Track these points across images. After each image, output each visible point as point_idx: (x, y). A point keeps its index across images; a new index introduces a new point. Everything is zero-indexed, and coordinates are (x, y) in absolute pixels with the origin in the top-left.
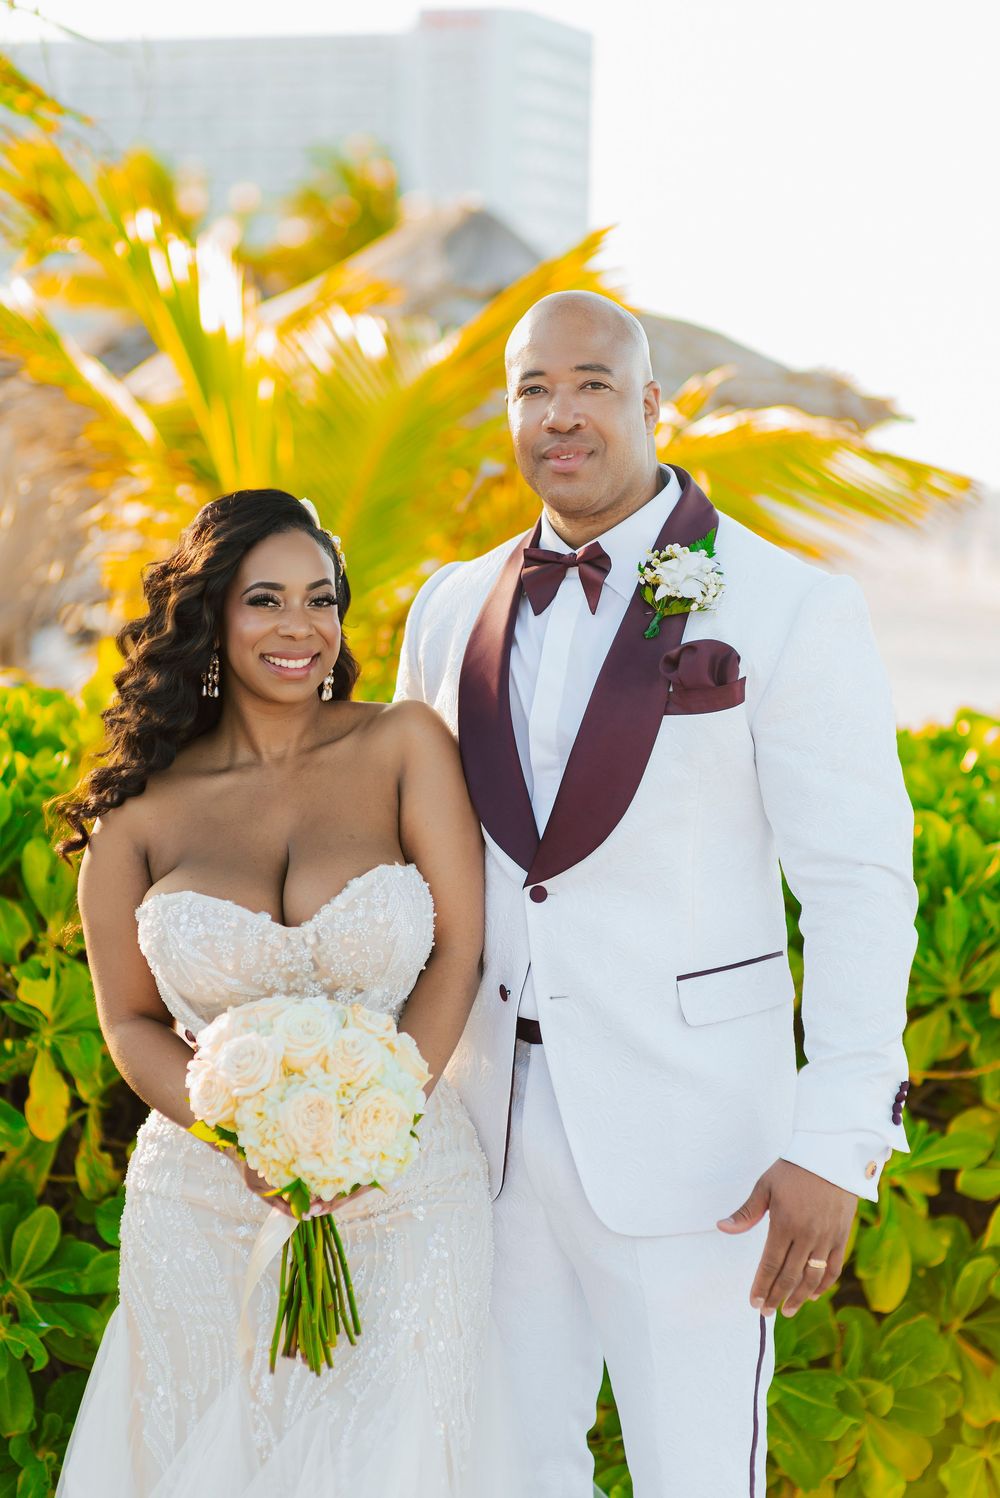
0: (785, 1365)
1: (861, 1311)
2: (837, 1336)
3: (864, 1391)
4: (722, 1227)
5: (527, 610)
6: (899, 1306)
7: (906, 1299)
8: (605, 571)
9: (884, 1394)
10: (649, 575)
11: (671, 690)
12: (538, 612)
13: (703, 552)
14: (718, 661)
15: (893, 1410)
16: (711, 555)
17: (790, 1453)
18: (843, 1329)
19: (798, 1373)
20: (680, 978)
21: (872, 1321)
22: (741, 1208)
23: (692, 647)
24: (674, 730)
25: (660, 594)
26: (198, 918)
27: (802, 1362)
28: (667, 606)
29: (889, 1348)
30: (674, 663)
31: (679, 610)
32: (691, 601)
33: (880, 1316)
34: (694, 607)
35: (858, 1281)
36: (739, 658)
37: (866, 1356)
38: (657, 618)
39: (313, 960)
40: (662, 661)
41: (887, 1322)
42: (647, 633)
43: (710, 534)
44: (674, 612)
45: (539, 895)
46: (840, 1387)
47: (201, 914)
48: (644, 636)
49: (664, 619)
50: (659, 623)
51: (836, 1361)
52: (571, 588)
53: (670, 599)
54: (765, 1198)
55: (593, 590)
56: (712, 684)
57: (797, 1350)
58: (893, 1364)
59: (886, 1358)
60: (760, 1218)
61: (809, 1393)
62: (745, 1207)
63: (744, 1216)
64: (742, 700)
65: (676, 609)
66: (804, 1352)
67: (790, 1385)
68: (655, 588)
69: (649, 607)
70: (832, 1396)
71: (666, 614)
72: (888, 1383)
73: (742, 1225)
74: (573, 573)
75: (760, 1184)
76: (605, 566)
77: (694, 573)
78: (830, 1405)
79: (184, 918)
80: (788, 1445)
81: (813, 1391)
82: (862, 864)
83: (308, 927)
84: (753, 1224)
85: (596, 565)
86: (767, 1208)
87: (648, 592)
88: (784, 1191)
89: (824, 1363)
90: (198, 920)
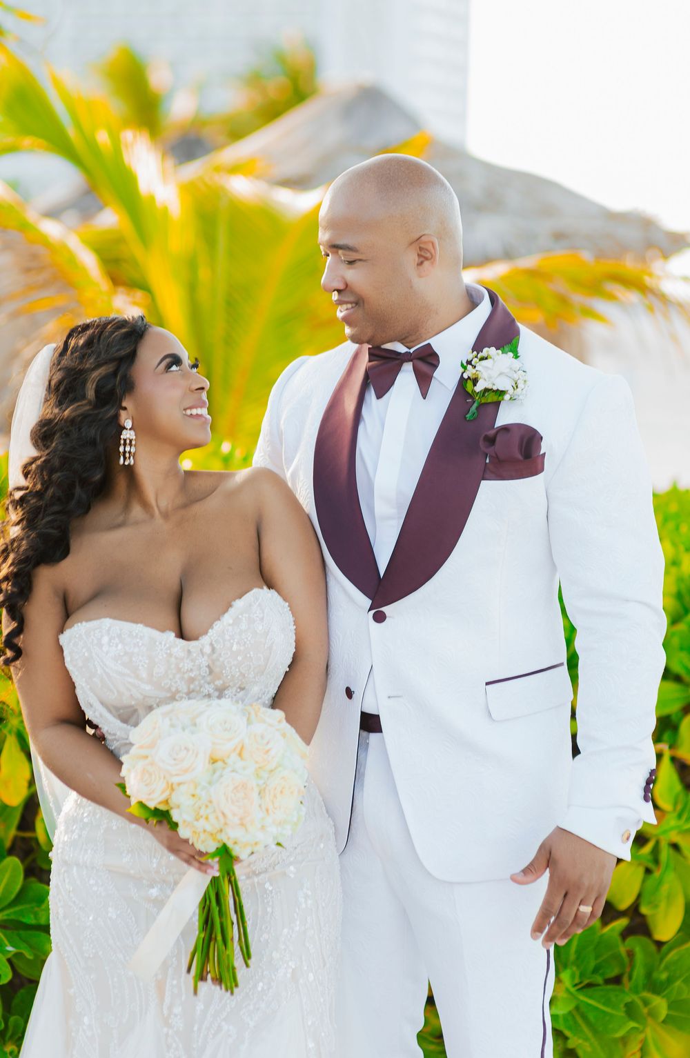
0: (586, 982)
1: (644, 939)
2: (626, 960)
3: (646, 1003)
4: (514, 879)
5: (371, 395)
6: (675, 936)
7: (680, 930)
8: (435, 366)
9: (660, 1004)
10: (470, 372)
11: (488, 461)
12: (379, 396)
13: (511, 354)
14: (525, 440)
15: (667, 1016)
16: (517, 357)
17: (589, 1049)
18: (631, 954)
19: (597, 988)
20: (487, 684)
21: (653, 948)
22: (529, 865)
23: (506, 429)
24: (490, 493)
25: (479, 388)
26: (117, 639)
27: (599, 980)
28: (483, 395)
29: (667, 968)
30: (491, 441)
31: (493, 400)
32: (502, 393)
33: (659, 944)
34: (507, 397)
35: (643, 916)
36: (542, 438)
37: (649, 975)
38: (475, 405)
39: (208, 666)
40: (482, 438)
41: (665, 948)
42: (468, 416)
43: (514, 341)
44: (489, 401)
45: (380, 618)
46: (628, 999)
47: (119, 636)
48: (466, 418)
49: (481, 405)
50: (477, 409)
51: (625, 979)
52: (406, 378)
53: (486, 390)
54: (547, 858)
55: (424, 381)
56: (520, 457)
57: (596, 970)
58: (670, 981)
59: (664, 976)
60: (543, 874)
61: (604, 1004)
62: (532, 864)
63: (530, 871)
64: (542, 470)
65: (491, 398)
66: (601, 972)
67: (590, 997)
68: (475, 381)
69: (469, 395)
70: (622, 1006)
71: (483, 401)
72: (663, 997)
73: (530, 877)
74: (408, 368)
75: (542, 847)
76: (434, 362)
77: (507, 371)
78: (620, 1013)
79: (105, 639)
80: (587, 1044)
81: (607, 1003)
82: (627, 601)
83: (205, 641)
84: (539, 877)
85: (426, 361)
86: (548, 866)
87: (470, 384)
88: (561, 852)
89: (617, 980)
90: (117, 640)
